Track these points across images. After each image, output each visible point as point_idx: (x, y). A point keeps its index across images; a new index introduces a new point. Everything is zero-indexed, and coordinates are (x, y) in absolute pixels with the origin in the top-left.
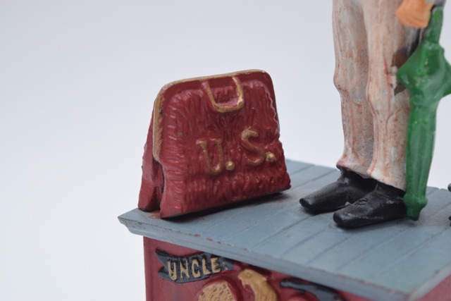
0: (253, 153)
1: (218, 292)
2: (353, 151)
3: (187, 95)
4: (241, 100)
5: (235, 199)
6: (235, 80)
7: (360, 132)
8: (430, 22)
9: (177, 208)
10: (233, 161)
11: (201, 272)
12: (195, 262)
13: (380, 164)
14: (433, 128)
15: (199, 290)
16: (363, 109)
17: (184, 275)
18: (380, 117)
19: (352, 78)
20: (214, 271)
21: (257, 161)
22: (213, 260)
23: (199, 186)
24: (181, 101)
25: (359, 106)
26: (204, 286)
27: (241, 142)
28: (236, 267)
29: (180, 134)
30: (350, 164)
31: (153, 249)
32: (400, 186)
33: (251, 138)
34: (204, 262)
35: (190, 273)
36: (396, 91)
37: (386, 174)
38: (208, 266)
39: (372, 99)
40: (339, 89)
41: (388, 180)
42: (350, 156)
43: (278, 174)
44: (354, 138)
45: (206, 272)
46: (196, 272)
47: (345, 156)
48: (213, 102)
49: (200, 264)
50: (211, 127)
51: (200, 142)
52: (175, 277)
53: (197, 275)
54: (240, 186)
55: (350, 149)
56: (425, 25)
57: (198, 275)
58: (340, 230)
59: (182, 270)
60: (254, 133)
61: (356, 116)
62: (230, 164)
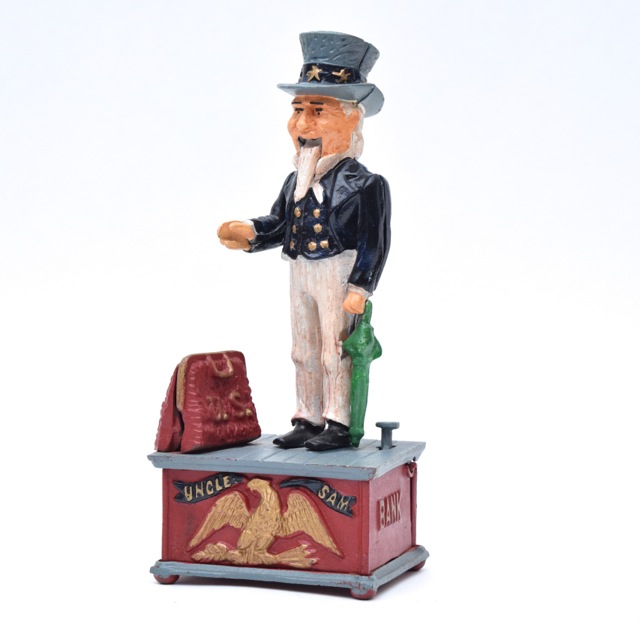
0: (238, 409)
1: (230, 501)
2: (306, 406)
3: (200, 363)
4: (231, 370)
5: (229, 441)
6: (225, 356)
7: (311, 392)
8: (365, 310)
9: (197, 443)
10: (227, 413)
11: (215, 489)
12: (210, 483)
13: (332, 409)
14: (368, 381)
15: (213, 504)
16: (313, 376)
17: (199, 494)
18: (331, 376)
19: (306, 352)
20: (226, 486)
21: (242, 414)
22: (225, 479)
23: (210, 428)
24: (198, 368)
25: (310, 373)
26: (216, 500)
27: (230, 401)
28: (244, 480)
29: (198, 390)
30: (305, 415)
31: (170, 480)
32: (346, 423)
33: (237, 398)
34: (217, 481)
35: (205, 491)
36: (342, 357)
37: (337, 415)
38: (221, 483)
39: (327, 364)
40: (297, 362)
41: (338, 419)
42: (304, 410)
43: (253, 426)
44: (307, 397)
45: (219, 488)
46: (210, 489)
47: (300, 411)
48: (216, 370)
49: (214, 484)
50: (213, 388)
51: (209, 398)
52: (191, 498)
53: (210, 493)
54: (232, 431)
55: (304, 406)
56: (362, 312)
57: (212, 492)
58: (311, 452)
59: (198, 491)
60: (238, 394)
61: (308, 381)
62: (225, 416)
